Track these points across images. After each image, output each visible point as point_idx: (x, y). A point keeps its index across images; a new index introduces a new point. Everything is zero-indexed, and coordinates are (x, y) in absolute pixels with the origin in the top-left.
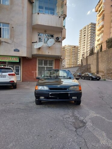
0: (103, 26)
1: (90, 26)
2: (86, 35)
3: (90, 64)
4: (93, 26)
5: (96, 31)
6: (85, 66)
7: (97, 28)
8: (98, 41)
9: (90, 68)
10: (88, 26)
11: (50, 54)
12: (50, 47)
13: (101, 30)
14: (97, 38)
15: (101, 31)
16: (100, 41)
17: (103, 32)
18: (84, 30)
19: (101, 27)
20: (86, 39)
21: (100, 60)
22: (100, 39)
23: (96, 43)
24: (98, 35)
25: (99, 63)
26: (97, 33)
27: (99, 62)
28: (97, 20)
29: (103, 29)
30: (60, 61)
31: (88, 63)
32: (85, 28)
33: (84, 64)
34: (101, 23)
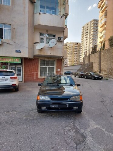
0: (105, 23)
1: (93, 22)
2: (89, 32)
3: (92, 63)
4: (96, 22)
5: (99, 27)
6: (87, 64)
7: (100, 24)
8: (101, 38)
9: (93, 66)
10: (91, 22)
11: (52, 54)
12: (51, 48)
13: (104, 27)
14: (99, 35)
15: (103, 28)
16: (103, 38)
17: (105, 29)
18: (87, 26)
19: (103, 23)
20: (88, 36)
21: (102, 58)
22: (102, 36)
23: (99, 40)
24: (101, 32)
25: (101, 62)
26: (100, 29)
27: (101, 60)
28: (100, 17)
29: (105, 26)
30: (62, 62)
31: (91, 62)
32: (88, 25)
33: (87, 62)
34: (104, 20)
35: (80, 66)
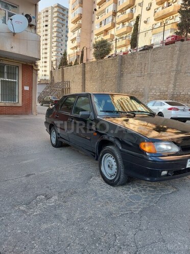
0: (80, 17)
1: (56, 9)
2: (49, 26)
3: (69, 82)
4: (61, 11)
5: (70, 21)
7: (72, 17)
8: (73, 41)
9: (69, 88)
10: (53, 8)
13: (78, 22)
14: (71, 36)
15: (77, 25)
16: (76, 42)
17: (80, 27)
18: (46, 14)
19: (77, 16)
20: (49, 32)
22: (75, 38)
23: (70, 45)
24: (73, 31)
26: (71, 26)
28: (71, 3)
29: (80, 21)
30: (34, 71)
32: (47, 11)
34: (78, 11)
35: (45, 86)
